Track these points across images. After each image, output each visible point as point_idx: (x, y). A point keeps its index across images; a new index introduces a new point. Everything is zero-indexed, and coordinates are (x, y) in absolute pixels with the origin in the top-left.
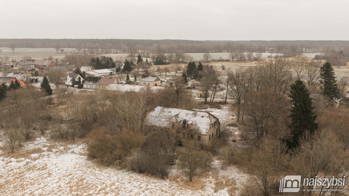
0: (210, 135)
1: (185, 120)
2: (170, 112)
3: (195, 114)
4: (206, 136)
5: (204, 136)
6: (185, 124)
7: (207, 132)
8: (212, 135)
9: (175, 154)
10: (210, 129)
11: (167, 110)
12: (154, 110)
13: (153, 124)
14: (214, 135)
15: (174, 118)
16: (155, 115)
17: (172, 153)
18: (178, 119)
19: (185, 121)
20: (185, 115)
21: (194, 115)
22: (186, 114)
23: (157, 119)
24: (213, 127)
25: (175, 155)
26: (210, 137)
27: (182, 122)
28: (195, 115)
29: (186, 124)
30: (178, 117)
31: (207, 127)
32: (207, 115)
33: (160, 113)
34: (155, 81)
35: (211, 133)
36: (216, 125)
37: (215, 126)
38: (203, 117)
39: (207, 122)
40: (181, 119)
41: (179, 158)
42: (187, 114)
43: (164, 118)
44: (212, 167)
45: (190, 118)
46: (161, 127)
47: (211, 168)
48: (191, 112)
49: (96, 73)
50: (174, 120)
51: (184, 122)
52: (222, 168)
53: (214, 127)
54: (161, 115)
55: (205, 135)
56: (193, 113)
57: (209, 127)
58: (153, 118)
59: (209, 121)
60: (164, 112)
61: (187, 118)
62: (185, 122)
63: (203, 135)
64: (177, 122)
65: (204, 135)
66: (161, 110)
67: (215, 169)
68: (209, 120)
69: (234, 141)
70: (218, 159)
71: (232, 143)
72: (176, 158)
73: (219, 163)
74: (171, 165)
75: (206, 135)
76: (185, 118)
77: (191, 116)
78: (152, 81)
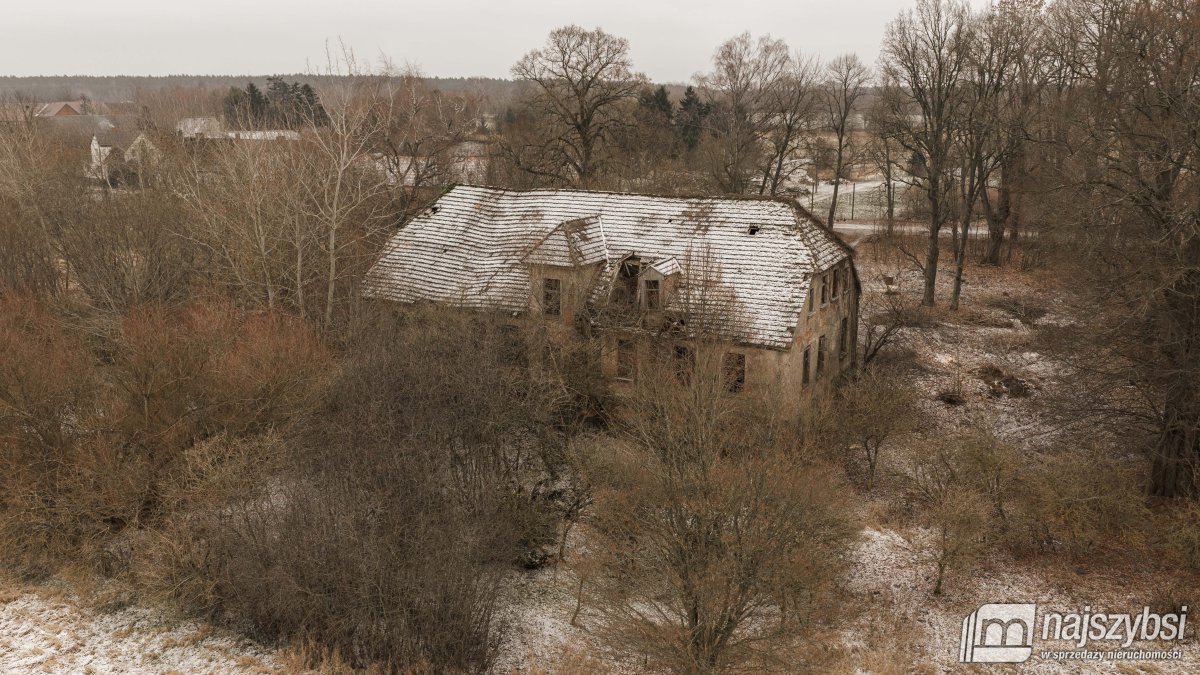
0: (807, 354)
1: (633, 258)
2: (537, 214)
3: (703, 214)
4: (786, 358)
5: (772, 356)
6: (634, 285)
7: (791, 329)
8: (817, 354)
9: (559, 486)
10: (811, 309)
11: (511, 204)
12: (435, 210)
13: (425, 291)
14: (826, 353)
15: (559, 243)
16: (440, 238)
17: (544, 475)
18: (584, 247)
19: (630, 263)
20: (630, 227)
21: (691, 226)
22: (642, 221)
23: (447, 261)
24: (823, 301)
25: (558, 494)
26: (806, 365)
27: (612, 271)
28: (702, 221)
29: (642, 279)
30: (584, 238)
31: (787, 293)
32: (788, 216)
33: (472, 223)
35: (815, 339)
36: (840, 289)
37: (834, 295)
38: (753, 230)
39: (785, 258)
40: (607, 254)
41: (590, 512)
42: (646, 222)
43: (492, 255)
44: (858, 583)
45: (667, 243)
46: (473, 311)
47: (843, 594)
48: (677, 207)
50: (557, 253)
51: (622, 268)
52: (937, 592)
53: (828, 303)
54: (476, 234)
55: (779, 350)
56: (684, 213)
57: (804, 295)
58: (427, 257)
59: (802, 258)
60: (495, 214)
61: (647, 247)
62: (631, 268)
63: (760, 346)
64: (577, 269)
65: (770, 348)
66: (479, 208)
67: (878, 598)
68: (801, 245)
69: (951, 399)
70: (884, 521)
71: (943, 411)
72: (570, 515)
73: (895, 547)
74: (530, 567)
75: (788, 348)
76: (632, 244)
77: (671, 231)
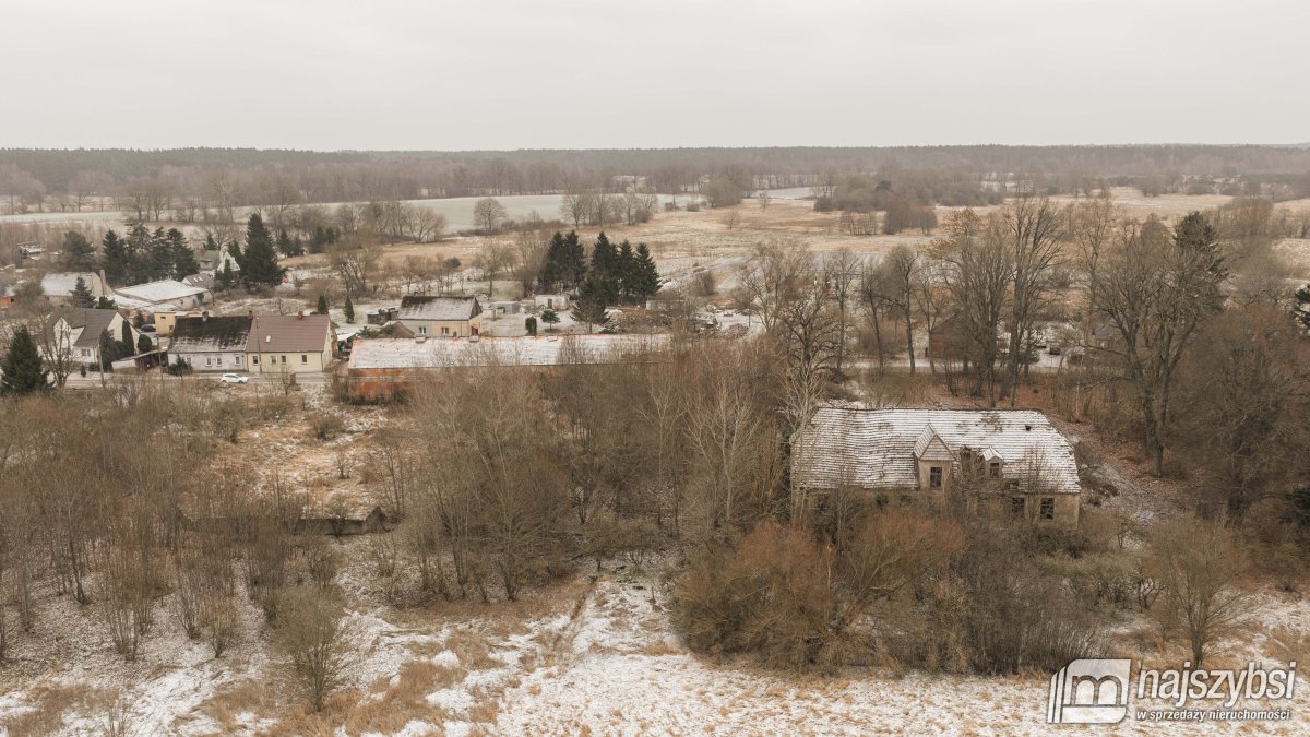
1: (966, 448)
2: (887, 425)
3: (995, 420)
4: (1077, 498)
5: (1068, 497)
7: (1077, 483)
13: (842, 480)
20: (953, 430)
21: (990, 427)
27: (957, 458)
28: (995, 424)
29: (988, 463)
31: (1065, 463)
32: (1044, 419)
33: (845, 433)
34: (472, 317)
38: (1028, 428)
39: (1055, 444)
40: (951, 448)
42: (962, 426)
43: (871, 453)
46: (883, 489)
48: (976, 417)
49: (145, 300)
51: (963, 454)
54: (852, 440)
55: (1075, 494)
56: (983, 420)
59: (1064, 442)
60: (858, 426)
61: (970, 441)
62: (969, 455)
65: (1066, 494)
66: (844, 423)
68: (1059, 435)
76: (960, 441)
77: (980, 431)
78: (455, 315)
